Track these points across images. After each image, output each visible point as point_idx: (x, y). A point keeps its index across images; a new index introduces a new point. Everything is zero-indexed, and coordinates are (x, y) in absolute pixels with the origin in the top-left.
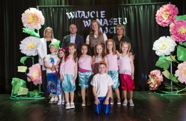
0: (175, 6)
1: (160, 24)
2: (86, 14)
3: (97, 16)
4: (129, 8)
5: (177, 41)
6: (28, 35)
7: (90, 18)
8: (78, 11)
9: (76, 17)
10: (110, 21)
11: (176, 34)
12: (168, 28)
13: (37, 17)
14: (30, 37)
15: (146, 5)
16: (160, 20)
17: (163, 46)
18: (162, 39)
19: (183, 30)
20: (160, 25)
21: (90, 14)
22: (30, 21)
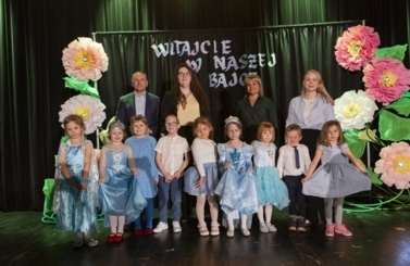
0: (372, 29)
1: (343, 64)
2: (193, 47)
3: (216, 51)
4: (280, 34)
5: (379, 101)
6: (74, 92)
7: (200, 54)
8: (176, 42)
9: (172, 53)
10: (240, 61)
11: (377, 86)
12: (360, 74)
13: (93, 55)
14: (79, 97)
15: (314, 26)
16: (344, 57)
17: (350, 111)
18: (349, 95)
19: (389, 79)
20: (343, 69)
21: (201, 47)
22: (78, 64)
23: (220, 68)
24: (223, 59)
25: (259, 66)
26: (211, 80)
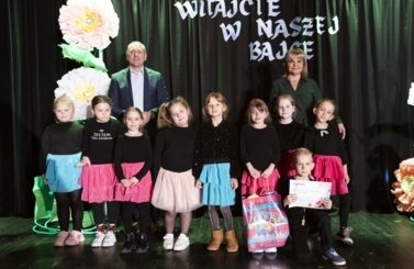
2: (229, 7)
7: (239, 16)
9: (202, 14)
10: (291, 26)
13: (99, 16)
14: (81, 70)
21: (240, 6)
22: (80, 27)
23: (265, 35)
24: (269, 22)
25: (316, 34)
26: (252, 51)
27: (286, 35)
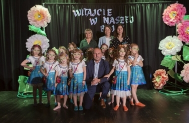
0: (182, 5)
1: (167, 23)
2: (93, 12)
3: (104, 15)
4: (136, 7)
5: (184, 41)
6: (34, 33)
7: (96, 16)
8: (85, 9)
9: (83, 15)
10: (116, 19)
11: (183, 34)
12: (174, 28)
13: (43, 14)
14: (36, 35)
15: (153, 3)
16: (167, 19)
17: (169, 46)
18: (168, 38)
20: (166, 25)
21: (97, 12)
22: (36, 19)
23: (106, 23)
24: (108, 18)
25: (125, 23)
26: (101, 29)
27: (114, 23)
